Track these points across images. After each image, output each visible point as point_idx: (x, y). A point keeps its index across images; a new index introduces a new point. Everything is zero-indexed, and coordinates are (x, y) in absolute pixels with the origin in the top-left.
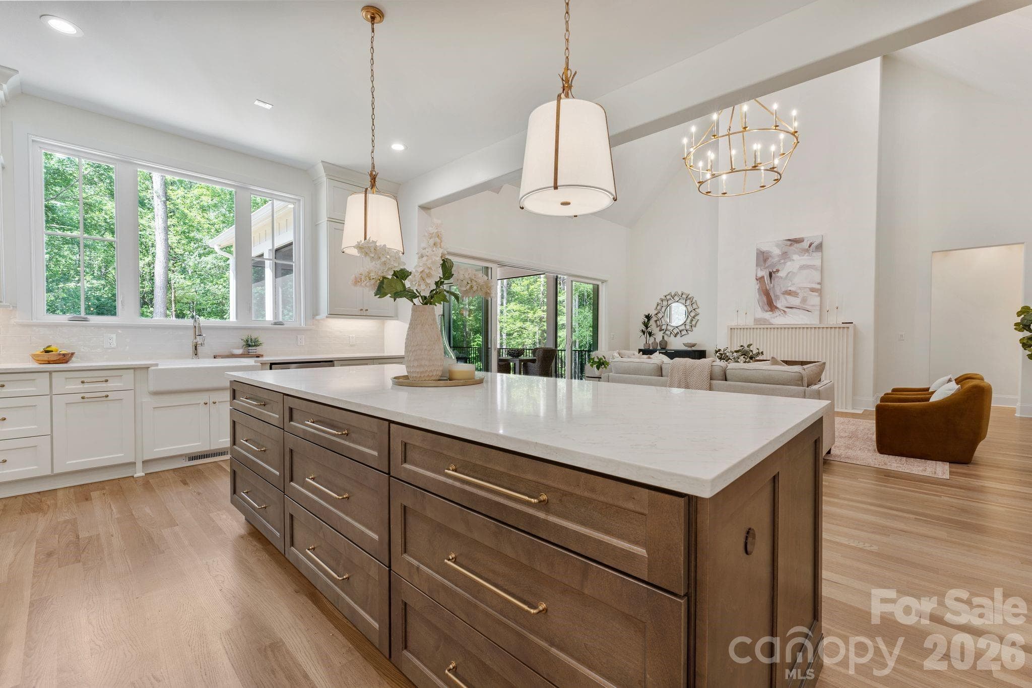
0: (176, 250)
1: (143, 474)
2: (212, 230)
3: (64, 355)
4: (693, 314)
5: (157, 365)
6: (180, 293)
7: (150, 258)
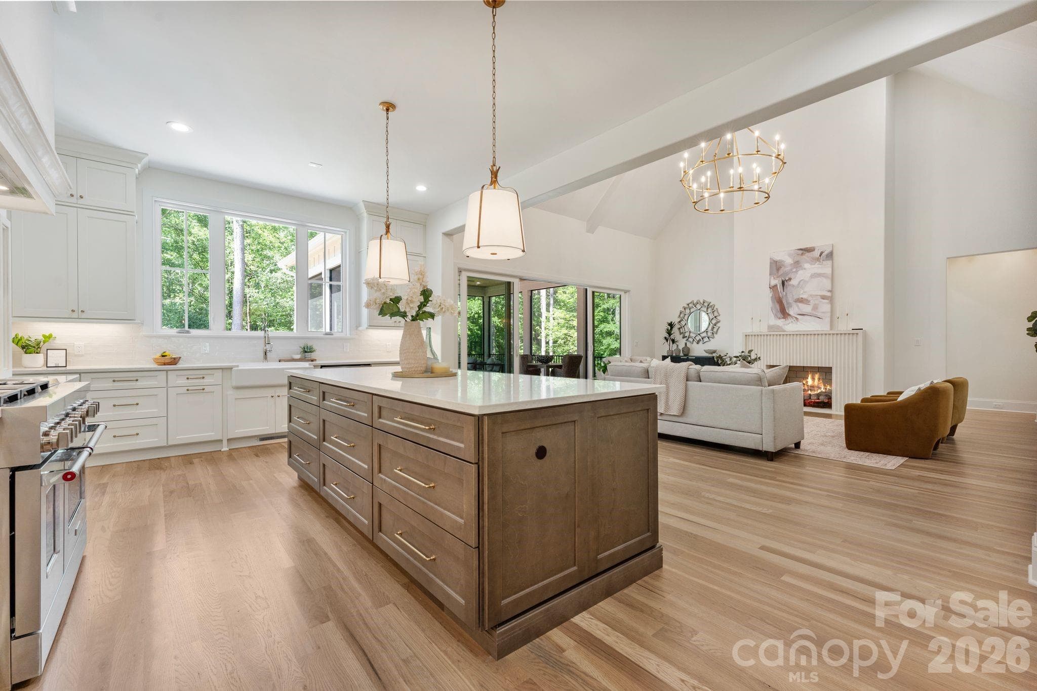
0: (252, 267)
1: (228, 449)
2: (282, 249)
3: (174, 358)
4: (714, 322)
5: (238, 366)
6: (254, 306)
7: (230, 274)
